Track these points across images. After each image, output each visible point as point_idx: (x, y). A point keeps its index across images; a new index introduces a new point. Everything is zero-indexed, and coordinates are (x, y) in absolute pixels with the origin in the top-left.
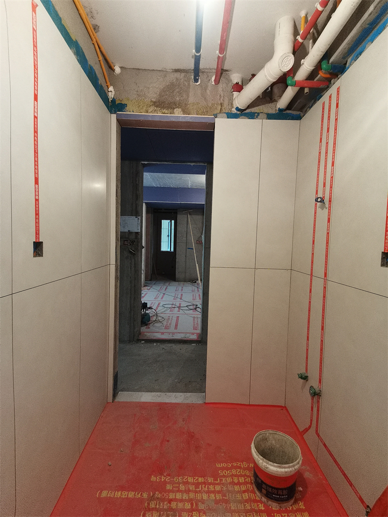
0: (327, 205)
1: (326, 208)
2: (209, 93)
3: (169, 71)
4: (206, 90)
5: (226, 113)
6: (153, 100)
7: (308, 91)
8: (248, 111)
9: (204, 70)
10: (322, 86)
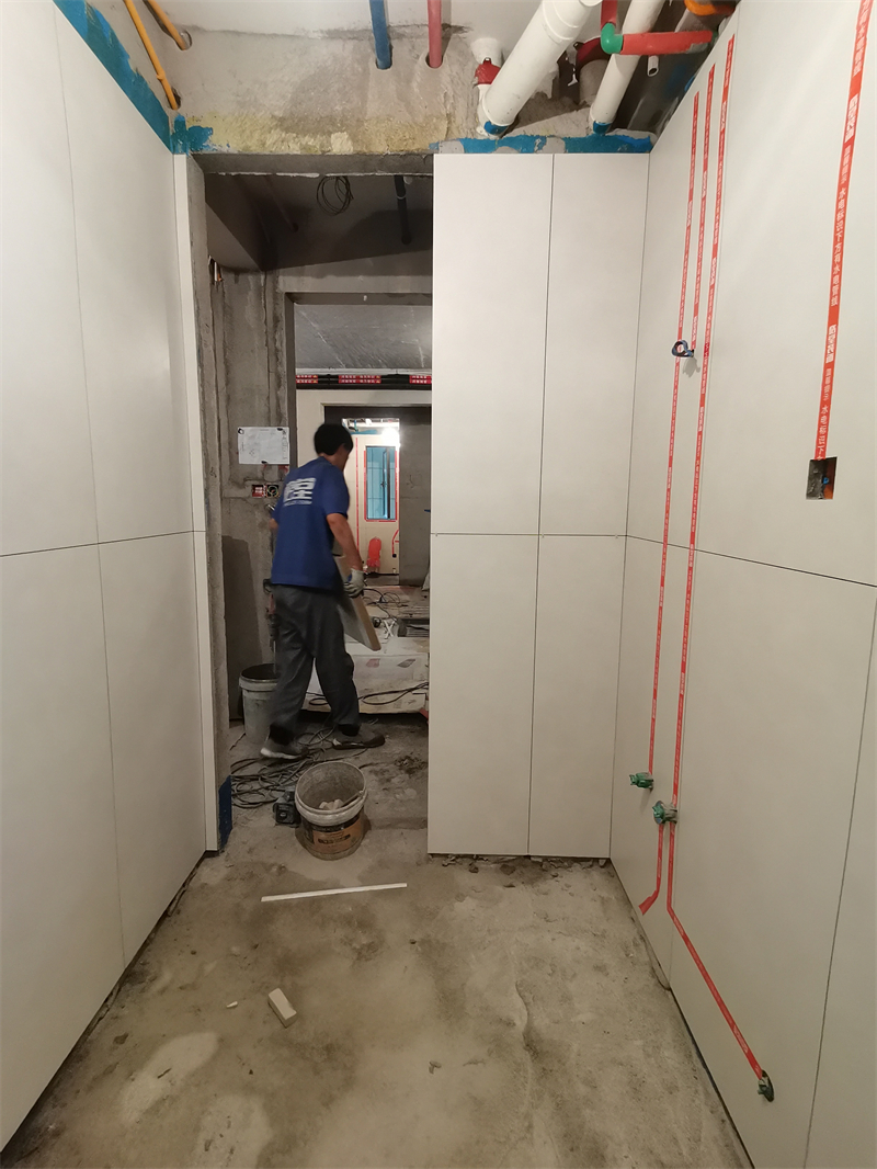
0: (700, 364)
1: (698, 370)
2: (416, 90)
3: (316, 35)
4: (408, 81)
5: (461, 140)
6: (276, 113)
7: (656, 66)
8: (517, 132)
9: (401, 31)
10: (693, 48)
